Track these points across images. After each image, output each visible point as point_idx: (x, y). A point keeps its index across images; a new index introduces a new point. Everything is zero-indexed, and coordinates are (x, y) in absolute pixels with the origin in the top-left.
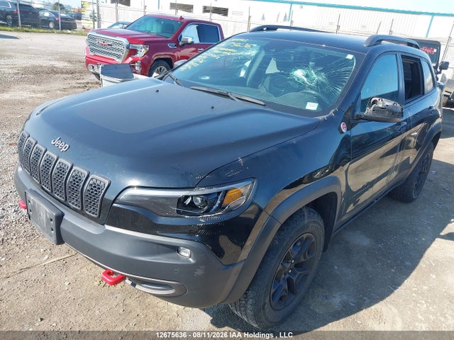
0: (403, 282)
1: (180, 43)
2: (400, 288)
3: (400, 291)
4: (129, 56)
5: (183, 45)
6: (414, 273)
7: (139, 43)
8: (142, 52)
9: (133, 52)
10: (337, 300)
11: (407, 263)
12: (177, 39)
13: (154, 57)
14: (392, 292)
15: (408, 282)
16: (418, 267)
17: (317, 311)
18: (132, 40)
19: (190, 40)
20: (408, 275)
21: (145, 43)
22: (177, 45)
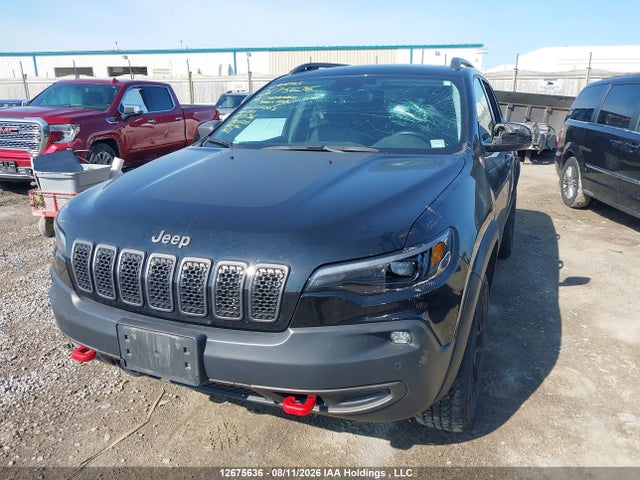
0: (560, 340)
1: (123, 116)
2: (562, 347)
3: (564, 350)
4: (51, 143)
5: (128, 117)
6: (564, 329)
7: (64, 121)
8: (70, 134)
9: (55, 137)
10: (511, 378)
11: (551, 320)
12: (116, 111)
13: (90, 140)
14: (558, 353)
15: (565, 339)
16: (563, 322)
17: (499, 396)
18: (51, 119)
19: (137, 110)
20: (559, 332)
21: (73, 121)
22: (119, 118)
